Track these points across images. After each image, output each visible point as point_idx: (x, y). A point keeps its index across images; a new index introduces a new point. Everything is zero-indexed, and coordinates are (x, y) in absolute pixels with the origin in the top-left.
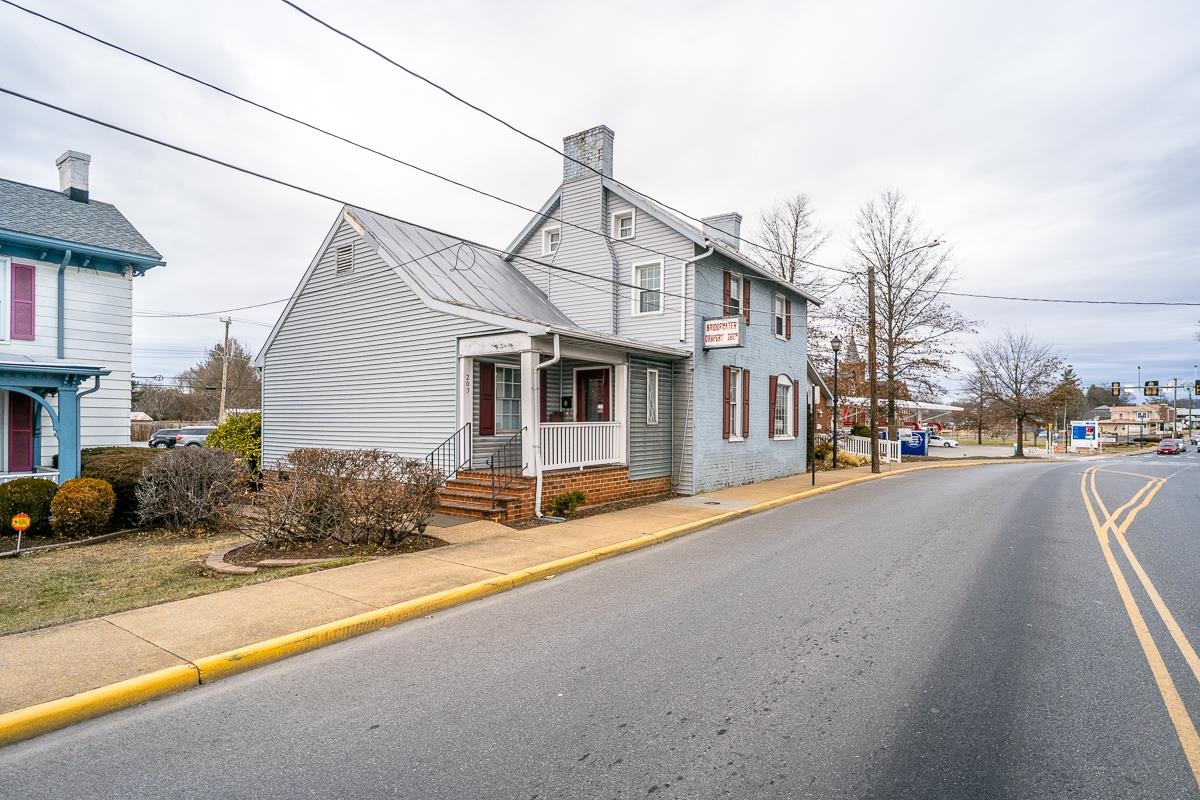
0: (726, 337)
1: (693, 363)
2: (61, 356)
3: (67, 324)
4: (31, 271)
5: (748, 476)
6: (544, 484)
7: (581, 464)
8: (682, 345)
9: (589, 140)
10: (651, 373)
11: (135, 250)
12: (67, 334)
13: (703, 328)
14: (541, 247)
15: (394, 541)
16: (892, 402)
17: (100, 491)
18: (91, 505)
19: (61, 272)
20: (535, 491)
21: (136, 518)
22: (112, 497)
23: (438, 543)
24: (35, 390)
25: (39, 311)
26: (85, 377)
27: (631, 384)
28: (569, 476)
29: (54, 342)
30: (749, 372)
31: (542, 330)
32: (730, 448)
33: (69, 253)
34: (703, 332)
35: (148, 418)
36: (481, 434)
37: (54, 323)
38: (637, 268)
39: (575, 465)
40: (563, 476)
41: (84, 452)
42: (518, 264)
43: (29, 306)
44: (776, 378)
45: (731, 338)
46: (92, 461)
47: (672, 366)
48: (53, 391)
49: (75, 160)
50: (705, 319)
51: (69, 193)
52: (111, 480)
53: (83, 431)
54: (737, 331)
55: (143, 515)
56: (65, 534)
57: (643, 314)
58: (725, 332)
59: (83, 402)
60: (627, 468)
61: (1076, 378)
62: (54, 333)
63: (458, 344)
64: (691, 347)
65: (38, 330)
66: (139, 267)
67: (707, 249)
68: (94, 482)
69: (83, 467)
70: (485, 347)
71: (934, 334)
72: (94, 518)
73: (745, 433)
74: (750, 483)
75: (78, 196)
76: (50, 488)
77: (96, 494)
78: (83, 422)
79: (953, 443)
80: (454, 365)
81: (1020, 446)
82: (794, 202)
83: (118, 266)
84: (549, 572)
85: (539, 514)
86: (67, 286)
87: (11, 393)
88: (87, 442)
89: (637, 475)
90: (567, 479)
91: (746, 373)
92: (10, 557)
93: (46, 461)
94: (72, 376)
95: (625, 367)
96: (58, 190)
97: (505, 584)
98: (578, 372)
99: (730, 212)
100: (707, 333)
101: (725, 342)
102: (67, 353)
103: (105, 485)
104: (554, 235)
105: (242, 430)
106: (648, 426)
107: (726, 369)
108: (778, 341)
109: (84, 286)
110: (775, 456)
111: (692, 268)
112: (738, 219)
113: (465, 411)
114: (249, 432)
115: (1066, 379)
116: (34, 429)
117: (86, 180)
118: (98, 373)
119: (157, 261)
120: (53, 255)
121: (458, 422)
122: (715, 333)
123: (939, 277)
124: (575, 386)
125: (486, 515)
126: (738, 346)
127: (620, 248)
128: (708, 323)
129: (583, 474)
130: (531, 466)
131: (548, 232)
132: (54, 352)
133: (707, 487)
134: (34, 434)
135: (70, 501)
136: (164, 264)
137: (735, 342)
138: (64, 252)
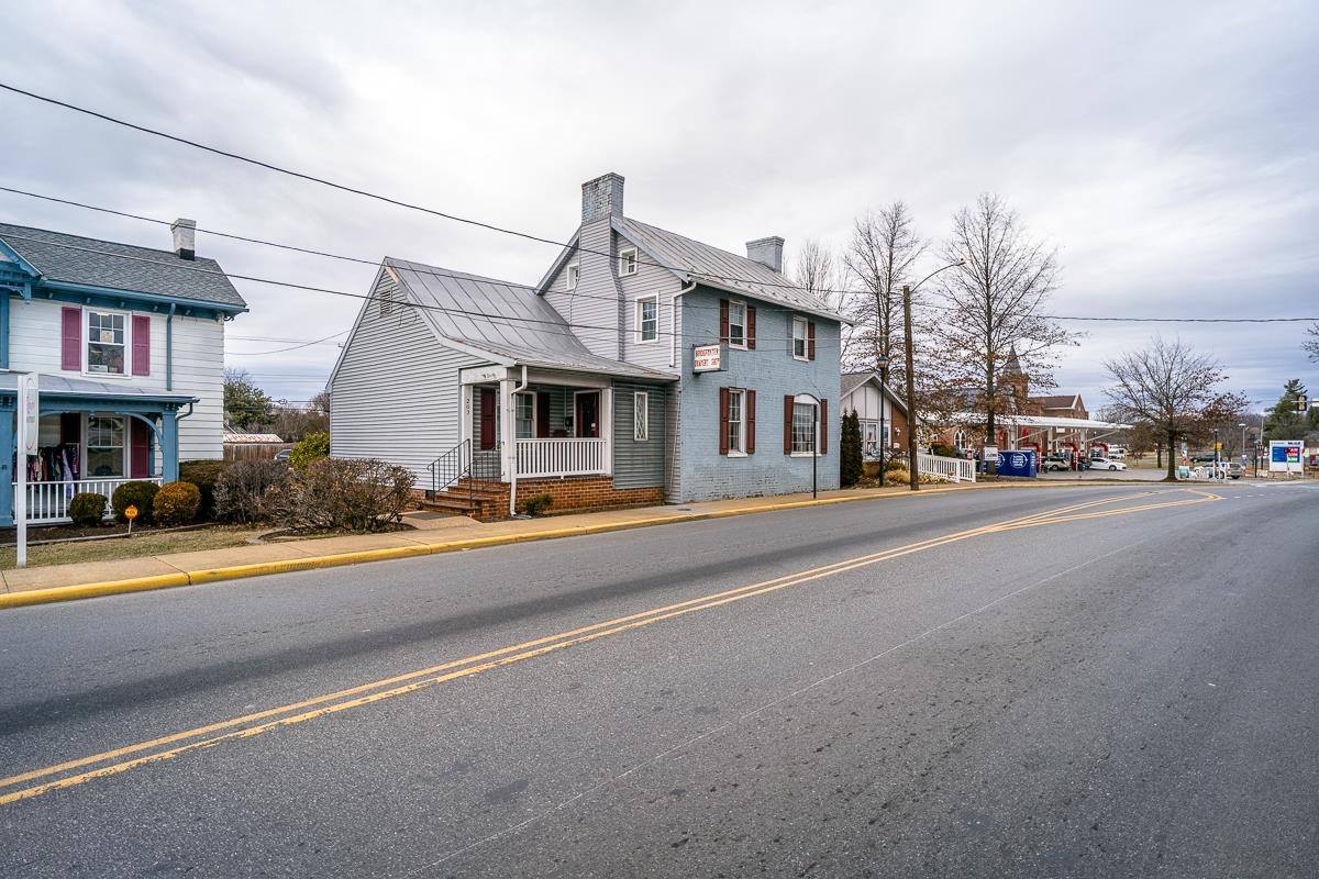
0: (710, 362)
1: (681, 385)
2: (169, 389)
3: (174, 362)
4: (146, 320)
5: (755, 489)
6: (517, 489)
7: (562, 474)
8: (671, 370)
9: (601, 186)
10: (638, 396)
11: (226, 300)
12: (174, 369)
13: (693, 354)
14: (567, 281)
15: (378, 526)
16: (991, 419)
17: (188, 491)
18: (182, 502)
19: (169, 321)
20: (509, 494)
21: (214, 513)
22: (198, 497)
23: (411, 528)
24: (148, 415)
25: (152, 352)
26: (181, 404)
27: (616, 405)
28: (546, 483)
29: (164, 377)
30: (754, 392)
31: (513, 363)
32: (727, 463)
33: (173, 305)
34: (693, 358)
35: (279, 440)
36: (483, 449)
37: (164, 361)
38: (639, 301)
39: (556, 474)
40: (540, 483)
41: (181, 464)
42: (549, 297)
43: (144, 349)
44: (793, 397)
45: (714, 363)
46: (186, 470)
47: (662, 390)
48: (160, 415)
49: (185, 226)
50: (694, 346)
51: (179, 253)
52: (198, 484)
53: (181, 448)
54: (718, 356)
55: (218, 509)
56: (164, 523)
57: (645, 342)
58: (710, 358)
59: (181, 424)
60: (611, 479)
61: (1303, 390)
62: (164, 369)
63: (460, 373)
64: (678, 371)
65: (152, 368)
66: (230, 314)
67: (690, 283)
68: (184, 484)
69: (180, 475)
70: (477, 376)
71: (1034, 347)
72: (183, 512)
73: (751, 449)
74: (757, 496)
75: (187, 255)
76: (154, 488)
77: (186, 493)
78: (180, 440)
79: (1120, 465)
80: (457, 392)
81: (1172, 468)
82: (889, 210)
83: (212, 313)
84: (466, 546)
85: (513, 513)
86: (173, 332)
87: (133, 418)
88: (183, 457)
89: (623, 484)
90: (543, 485)
91: (751, 394)
92: (124, 537)
93: (157, 471)
94: (171, 404)
95: (610, 391)
96: (173, 251)
97: (424, 550)
98: (578, 395)
99: (770, 236)
100: (697, 359)
101: (710, 366)
102: (174, 385)
103: (195, 488)
104: (576, 271)
105: (317, 448)
106: (636, 443)
107: (723, 391)
108: (795, 362)
109: (187, 332)
110: (793, 471)
111: (680, 301)
112: (779, 242)
113: (466, 428)
114: (321, 449)
115: (1291, 391)
116: (150, 446)
117: (192, 241)
118: (192, 401)
119: (243, 308)
120: (163, 307)
121: (460, 439)
122: (703, 358)
123: (1039, 286)
124: (575, 407)
125: (464, 512)
126: (719, 370)
127: (626, 284)
128: (697, 349)
129: (562, 482)
130: (507, 474)
131: (573, 268)
132: (164, 385)
133: (699, 497)
134: (150, 449)
135: (166, 499)
136: (248, 311)
137: (717, 366)
138: (170, 304)
